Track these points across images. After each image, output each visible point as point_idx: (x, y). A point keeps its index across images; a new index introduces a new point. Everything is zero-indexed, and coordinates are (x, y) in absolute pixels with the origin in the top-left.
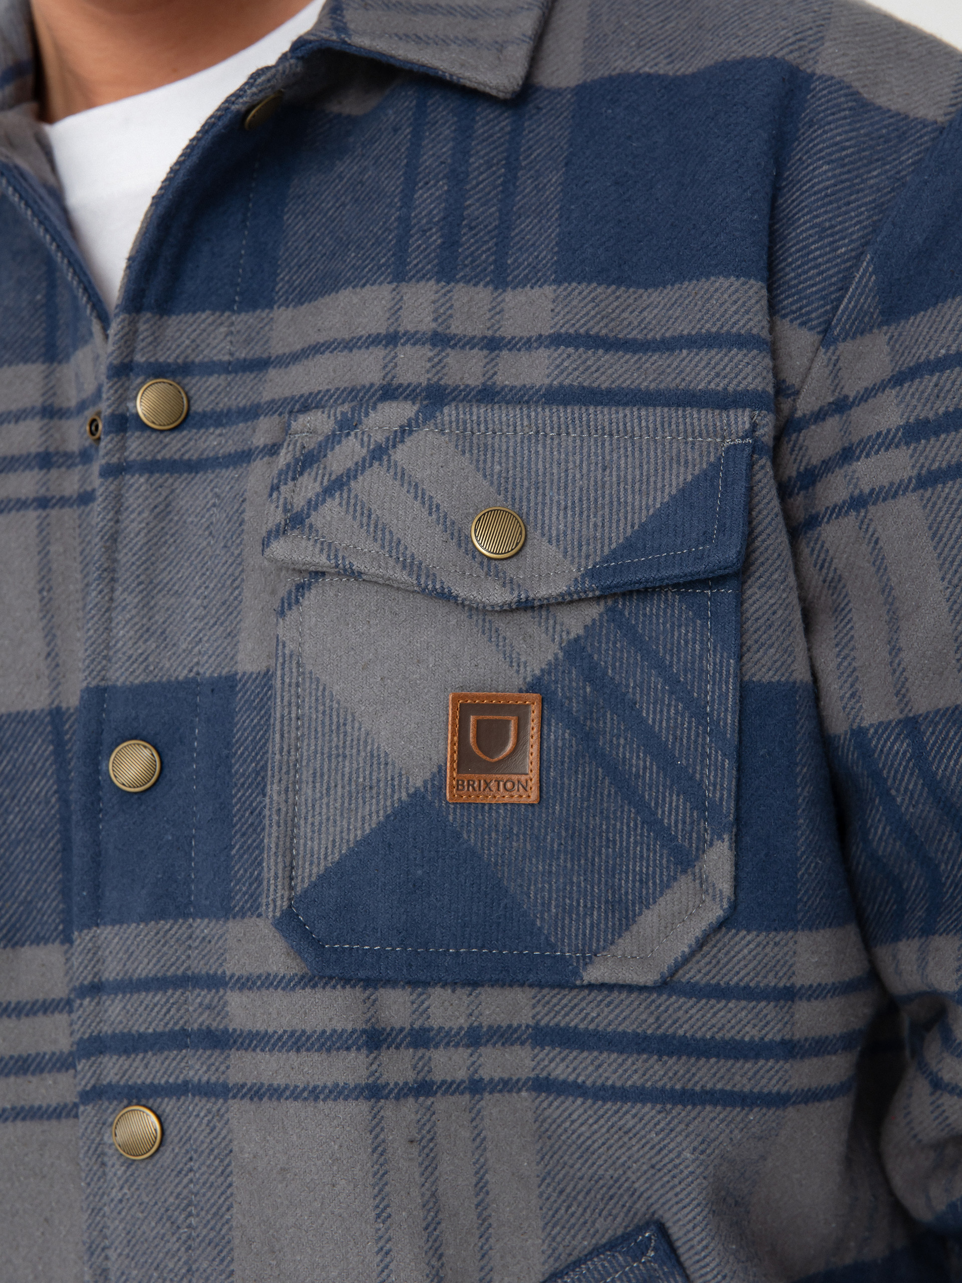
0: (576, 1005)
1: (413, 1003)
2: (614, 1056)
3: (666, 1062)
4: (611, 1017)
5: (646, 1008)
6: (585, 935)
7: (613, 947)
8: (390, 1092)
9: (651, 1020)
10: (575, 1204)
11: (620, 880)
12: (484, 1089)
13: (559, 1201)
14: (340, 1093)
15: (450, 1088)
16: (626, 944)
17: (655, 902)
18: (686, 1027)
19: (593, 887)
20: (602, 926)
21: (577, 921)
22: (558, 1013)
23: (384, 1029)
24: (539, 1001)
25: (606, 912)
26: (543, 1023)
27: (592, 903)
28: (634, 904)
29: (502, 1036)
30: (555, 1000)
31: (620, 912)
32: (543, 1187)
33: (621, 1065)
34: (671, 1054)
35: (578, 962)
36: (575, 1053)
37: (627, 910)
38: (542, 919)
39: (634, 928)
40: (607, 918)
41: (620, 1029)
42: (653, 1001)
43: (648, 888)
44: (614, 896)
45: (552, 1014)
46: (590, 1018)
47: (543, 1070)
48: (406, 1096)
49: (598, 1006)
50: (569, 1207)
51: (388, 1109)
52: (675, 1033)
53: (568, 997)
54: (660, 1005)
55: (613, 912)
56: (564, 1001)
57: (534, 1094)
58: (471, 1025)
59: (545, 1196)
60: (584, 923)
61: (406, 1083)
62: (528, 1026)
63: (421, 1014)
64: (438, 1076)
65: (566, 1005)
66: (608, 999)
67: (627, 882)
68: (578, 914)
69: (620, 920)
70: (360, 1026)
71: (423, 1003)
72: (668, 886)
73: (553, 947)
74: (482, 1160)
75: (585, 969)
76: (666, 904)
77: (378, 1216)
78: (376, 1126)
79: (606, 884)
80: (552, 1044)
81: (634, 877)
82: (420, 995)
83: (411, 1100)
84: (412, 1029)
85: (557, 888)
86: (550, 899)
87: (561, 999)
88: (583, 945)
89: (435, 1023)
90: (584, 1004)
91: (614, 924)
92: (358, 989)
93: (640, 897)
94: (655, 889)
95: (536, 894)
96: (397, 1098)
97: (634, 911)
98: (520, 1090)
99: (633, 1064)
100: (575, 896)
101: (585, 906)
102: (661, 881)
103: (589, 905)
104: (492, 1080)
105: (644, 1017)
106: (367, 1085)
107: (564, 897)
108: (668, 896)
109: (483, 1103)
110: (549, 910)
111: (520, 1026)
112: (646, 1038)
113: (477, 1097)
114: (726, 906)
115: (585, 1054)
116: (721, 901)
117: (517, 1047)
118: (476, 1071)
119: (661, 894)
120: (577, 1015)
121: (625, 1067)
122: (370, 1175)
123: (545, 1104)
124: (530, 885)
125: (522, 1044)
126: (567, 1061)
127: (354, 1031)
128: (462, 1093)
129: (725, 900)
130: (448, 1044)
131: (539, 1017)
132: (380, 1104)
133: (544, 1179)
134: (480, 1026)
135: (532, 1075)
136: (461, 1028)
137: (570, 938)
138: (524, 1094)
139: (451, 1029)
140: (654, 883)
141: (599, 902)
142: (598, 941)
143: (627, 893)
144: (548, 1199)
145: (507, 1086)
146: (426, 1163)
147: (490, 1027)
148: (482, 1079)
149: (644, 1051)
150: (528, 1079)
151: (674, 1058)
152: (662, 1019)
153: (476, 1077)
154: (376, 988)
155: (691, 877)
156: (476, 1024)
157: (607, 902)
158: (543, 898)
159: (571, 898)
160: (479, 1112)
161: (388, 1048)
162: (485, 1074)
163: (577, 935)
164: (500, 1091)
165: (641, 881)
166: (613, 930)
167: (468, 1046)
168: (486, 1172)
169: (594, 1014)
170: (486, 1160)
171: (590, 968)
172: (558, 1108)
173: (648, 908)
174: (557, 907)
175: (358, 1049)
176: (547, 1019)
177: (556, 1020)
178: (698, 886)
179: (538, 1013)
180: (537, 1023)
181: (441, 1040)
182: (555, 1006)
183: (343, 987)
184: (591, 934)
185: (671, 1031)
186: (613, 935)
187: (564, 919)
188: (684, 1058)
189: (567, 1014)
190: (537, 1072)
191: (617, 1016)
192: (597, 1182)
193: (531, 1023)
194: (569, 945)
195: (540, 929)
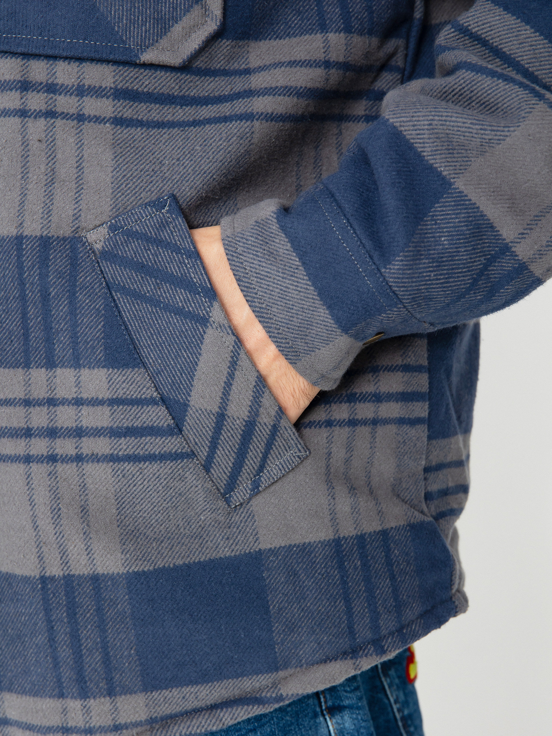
0: (137, 77)
1: (47, 69)
2: (157, 106)
3: (185, 109)
4: (157, 84)
5: (174, 81)
6: (142, 36)
7: (157, 44)
8: (32, 114)
9: (177, 87)
10: (131, 183)
11: (161, 6)
12: (86, 119)
13: (122, 181)
14: (7, 113)
15: (65, 116)
16: (164, 42)
17: (181, 20)
18: (194, 91)
19: (146, 10)
20: (152, 32)
21: (138, 28)
22: (127, 81)
23: (32, 82)
24: (117, 74)
25: (154, 24)
26: (119, 87)
27: (146, 19)
28: (169, 21)
29: (96, 92)
30: (126, 74)
31: (161, 24)
32: (114, 173)
33: (161, 110)
34: (187, 105)
35: (138, 51)
36: (136, 104)
37: (165, 24)
38: (119, 27)
39: (169, 34)
40: (154, 27)
41: (161, 91)
42: (178, 77)
43: (177, 12)
44: (158, 15)
45: (124, 82)
46: (144, 85)
47: (119, 112)
48: (40, 117)
49: (149, 78)
50: (127, 184)
51: (30, 123)
52: (189, 94)
53: (132, 72)
54: (182, 79)
55: (158, 24)
56: (131, 75)
57: (113, 126)
58: (79, 83)
59: (115, 177)
60: (142, 29)
61: (41, 111)
62: (111, 88)
63: (52, 76)
64: (59, 110)
65: (132, 77)
66: (154, 75)
67: (165, 8)
68: (138, 25)
69: (161, 29)
70: (18, 77)
71: (53, 69)
72: (188, 11)
73: (124, 42)
74: (81, 155)
75: (142, 54)
76: (187, 21)
77: (23, 177)
78: (24, 131)
79: (154, 8)
80: (125, 99)
81: (169, 5)
82: (51, 65)
83: (42, 119)
84: (47, 83)
85: (127, 9)
86: (123, 15)
87: (129, 74)
88: (141, 42)
89: (60, 81)
90: (141, 77)
91: (158, 31)
92: (19, 60)
93: (173, 17)
94: (181, 12)
95: (115, 12)
96: (35, 117)
97: (169, 24)
98: (105, 124)
99: (168, 110)
100: (136, 14)
101: (142, 20)
102: (185, 8)
103: (144, 19)
104: (89, 116)
105: (173, 85)
106: (20, 110)
107: (131, 14)
108: (188, 16)
109: (83, 126)
110: (122, 22)
111: (106, 87)
112: (174, 97)
113: (81, 123)
114: (218, 24)
115: (142, 104)
116: (216, 20)
117: (104, 99)
118: (81, 110)
119: (184, 14)
120: (138, 82)
121: (163, 111)
122: (20, 156)
123: (119, 131)
124: (111, 6)
125: (107, 98)
126: (133, 108)
127: (14, 81)
128: (73, 120)
129: (218, 20)
130: (66, 93)
131: (117, 83)
132: (26, 120)
133: (116, 169)
134: (84, 85)
135: (112, 115)
136: (73, 85)
137: (134, 38)
138: (107, 125)
139: (68, 86)
140: (181, 9)
141: (150, 18)
142: (149, 40)
143: (165, 14)
144: (116, 179)
145: (98, 120)
146: (49, 153)
147: (89, 86)
148: (84, 114)
149: (173, 103)
150: (111, 118)
151: (189, 107)
152: (183, 87)
153: (81, 113)
154: (28, 60)
155: (200, 6)
156: (81, 84)
157: (154, 18)
158: (119, 14)
159: (134, 16)
160: (81, 130)
161: (33, 91)
162: (87, 112)
163: (137, 36)
164: (95, 122)
165: (173, 7)
166: (158, 34)
167: (77, 95)
168: (83, 161)
169: (147, 83)
170: (83, 156)
171: (144, 54)
172: (126, 133)
173: (177, 23)
174: (127, 19)
175: (16, 90)
176: (121, 84)
177: (127, 85)
178: (204, 12)
179: (117, 80)
180: (116, 86)
181: (63, 91)
182: (126, 77)
183: (11, 58)
184: (146, 36)
185: (187, 93)
186: (157, 37)
187: (130, 27)
188: (194, 106)
189: (132, 82)
190: (115, 114)
191: (159, 85)
192: (144, 173)
193: (112, 86)
194: (133, 41)
195: (118, 32)
